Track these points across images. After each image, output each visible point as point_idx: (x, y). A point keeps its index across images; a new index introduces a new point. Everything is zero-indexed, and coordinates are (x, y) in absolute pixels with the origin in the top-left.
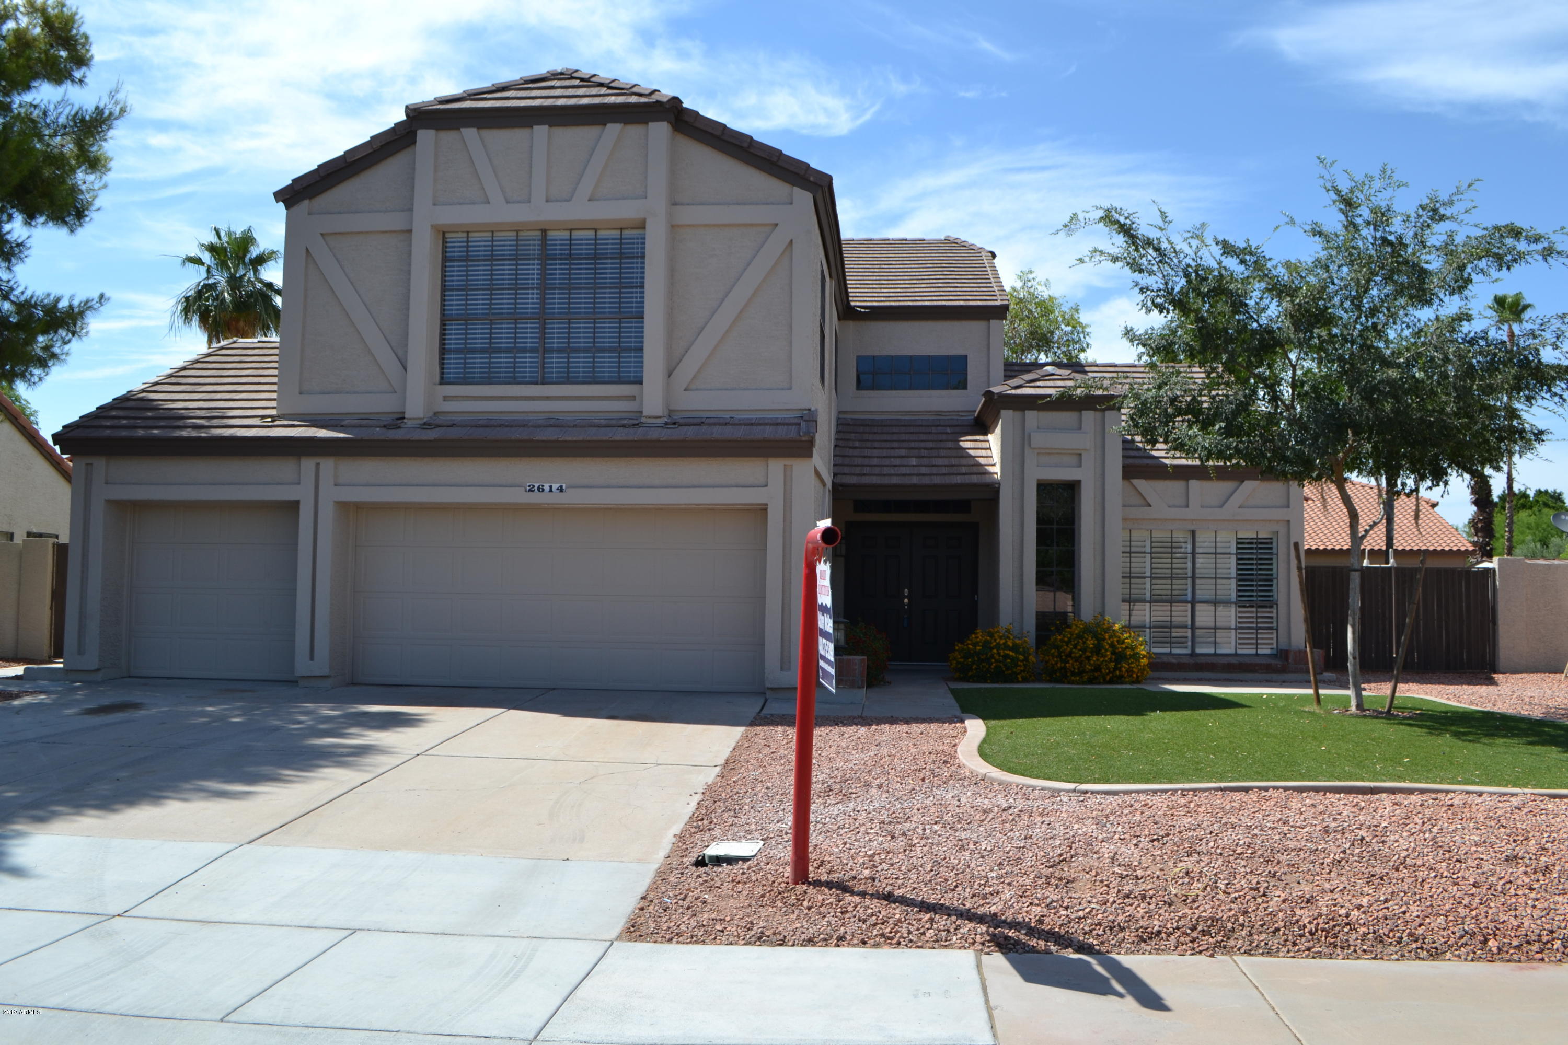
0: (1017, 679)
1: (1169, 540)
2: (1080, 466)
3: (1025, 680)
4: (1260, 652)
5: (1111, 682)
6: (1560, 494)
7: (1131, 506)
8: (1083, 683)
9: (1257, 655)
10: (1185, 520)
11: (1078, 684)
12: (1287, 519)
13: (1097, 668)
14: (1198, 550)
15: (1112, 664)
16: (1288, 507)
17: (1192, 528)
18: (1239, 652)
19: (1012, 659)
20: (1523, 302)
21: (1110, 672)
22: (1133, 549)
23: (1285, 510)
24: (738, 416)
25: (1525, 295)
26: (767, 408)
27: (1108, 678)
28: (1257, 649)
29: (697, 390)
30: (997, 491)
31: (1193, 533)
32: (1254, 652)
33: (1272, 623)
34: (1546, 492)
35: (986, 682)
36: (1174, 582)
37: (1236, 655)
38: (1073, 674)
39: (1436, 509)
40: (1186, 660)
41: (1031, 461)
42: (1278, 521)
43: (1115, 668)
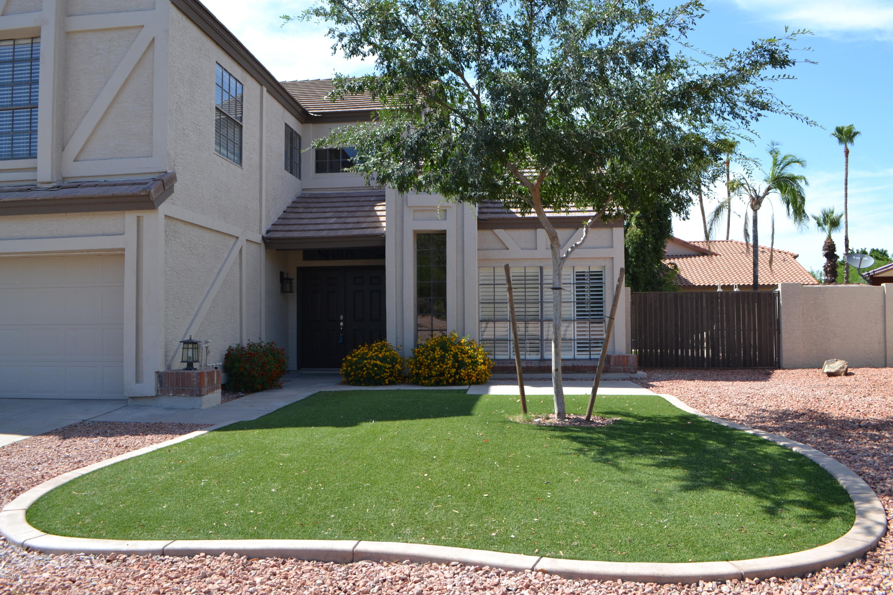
0: (385, 382)
1: (523, 274)
2: (445, 219)
3: (391, 383)
4: (592, 357)
5: (454, 384)
6: (885, 251)
7: (494, 249)
8: (432, 385)
9: (590, 359)
10: (535, 259)
11: (428, 386)
12: (611, 256)
13: (442, 374)
14: (544, 282)
15: (453, 371)
16: (612, 247)
17: (541, 265)
18: (577, 357)
19: (380, 368)
20: (854, 131)
21: (451, 376)
22: (496, 282)
23: (610, 249)
24: (110, 179)
25: (855, 126)
26: (134, 172)
27: (450, 381)
28: (590, 354)
29: (85, 160)
30: (384, 240)
31: (541, 268)
32: (588, 357)
33: (602, 335)
34: (877, 250)
35: (361, 385)
36: (527, 305)
37: (574, 359)
38: (425, 378)
39: (797, 259)
40: (535, 364)
41: (408, 216)
42: (605, 258)
43: (456, 373)
